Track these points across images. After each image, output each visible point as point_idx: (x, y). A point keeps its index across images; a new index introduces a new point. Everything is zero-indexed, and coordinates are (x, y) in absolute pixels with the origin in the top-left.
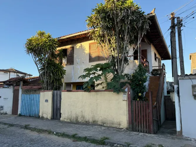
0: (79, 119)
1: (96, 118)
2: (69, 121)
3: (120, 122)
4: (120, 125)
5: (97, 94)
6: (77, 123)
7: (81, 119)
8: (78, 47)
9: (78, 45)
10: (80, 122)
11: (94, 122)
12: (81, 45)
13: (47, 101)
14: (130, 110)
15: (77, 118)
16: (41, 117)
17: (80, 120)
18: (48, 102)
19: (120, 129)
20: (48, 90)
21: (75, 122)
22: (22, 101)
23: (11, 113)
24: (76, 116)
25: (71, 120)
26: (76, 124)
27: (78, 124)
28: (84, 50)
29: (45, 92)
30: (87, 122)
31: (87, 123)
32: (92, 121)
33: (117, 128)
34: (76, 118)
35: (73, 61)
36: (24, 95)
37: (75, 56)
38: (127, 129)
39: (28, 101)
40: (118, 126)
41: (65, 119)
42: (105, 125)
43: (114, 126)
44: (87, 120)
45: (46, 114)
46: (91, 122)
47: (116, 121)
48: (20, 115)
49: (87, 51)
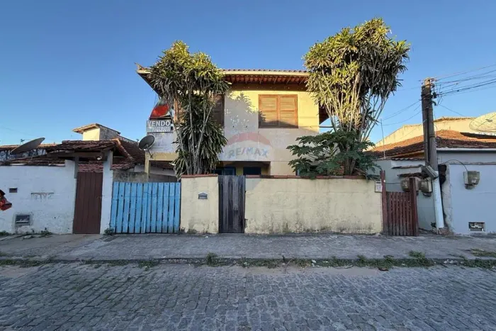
0: (290, 228)
1: (328, 224)
2: (267, 232)
3: (370, 226)
4: (370, 229)
5: (329, 183)
6: (287, 234)
7: (296, 227)
8: (234, 98)
9: (236, 94)
10: (294, 233)
11: (322, 229)
12: (242, 95)
13: (203, 197)
14: (385, 206)
15: (287, 226)
16: (186, 231)
17: (292, 229)
18: (206, 199)
19: (370, 235)
20: (203, 173)
21: (282, 233)
22: (116, 198)
23: (71, 231)
24: (284, 223)
25: (271, 230)
26: (285, 236)
27: (289, 236)
28: (248, 105)
29: (196, 179)
30: (308, 230)
31: (309, 233)
32: (319, 229)
33: (365, 234)
34: (283, 226)
35: (223, 122)
36: (122, 185)
37: (227, 112)
38: (382, 233)
39: (140, 199)
40: (367, 231)
41: (257, 229)
42: (344, 232)
43: (361, 231)
44: (309, 228)
45: (204, 225)
46: (316, 229)
47: (363, 223)
48: (110, 233)
49: (255, 108)
